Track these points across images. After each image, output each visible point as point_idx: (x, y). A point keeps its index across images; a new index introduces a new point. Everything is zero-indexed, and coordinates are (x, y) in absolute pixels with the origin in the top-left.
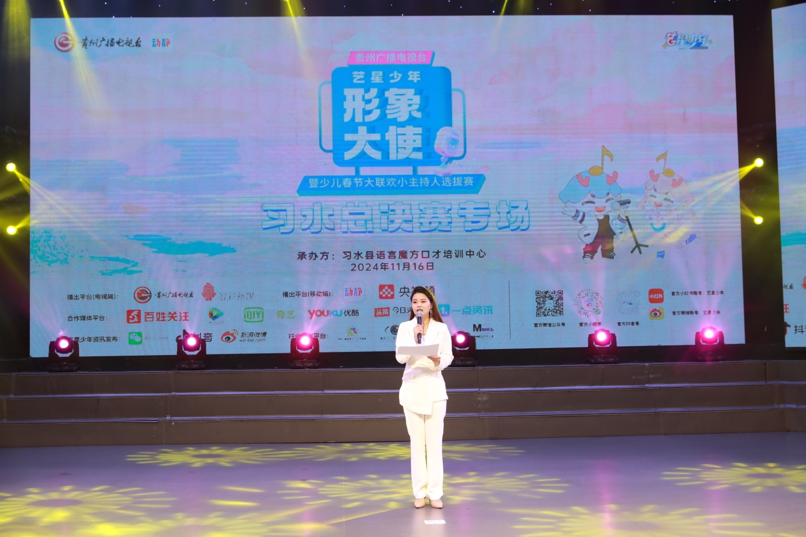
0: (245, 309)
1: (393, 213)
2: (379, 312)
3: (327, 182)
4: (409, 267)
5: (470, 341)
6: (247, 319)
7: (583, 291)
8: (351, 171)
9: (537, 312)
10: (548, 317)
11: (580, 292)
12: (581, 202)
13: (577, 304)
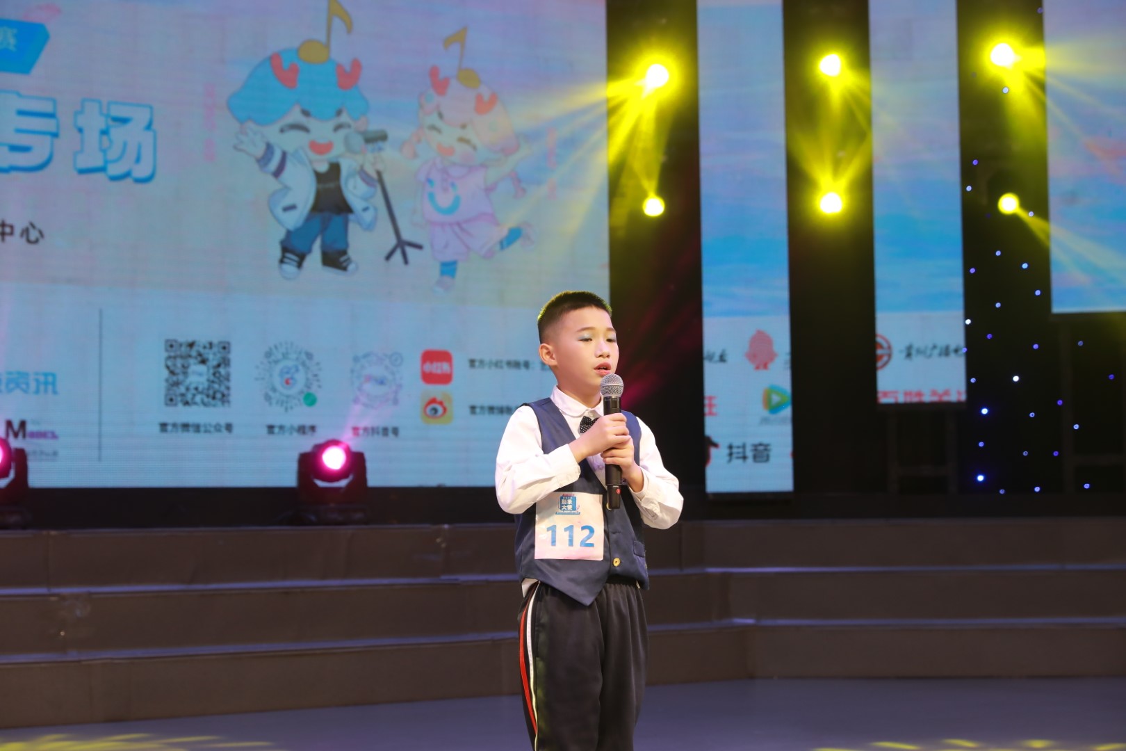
7: (276, 347)
9: (166, 395)
10: (194, 408)
11: (271, 349)
12: (277, 127)
13: (263, 379)
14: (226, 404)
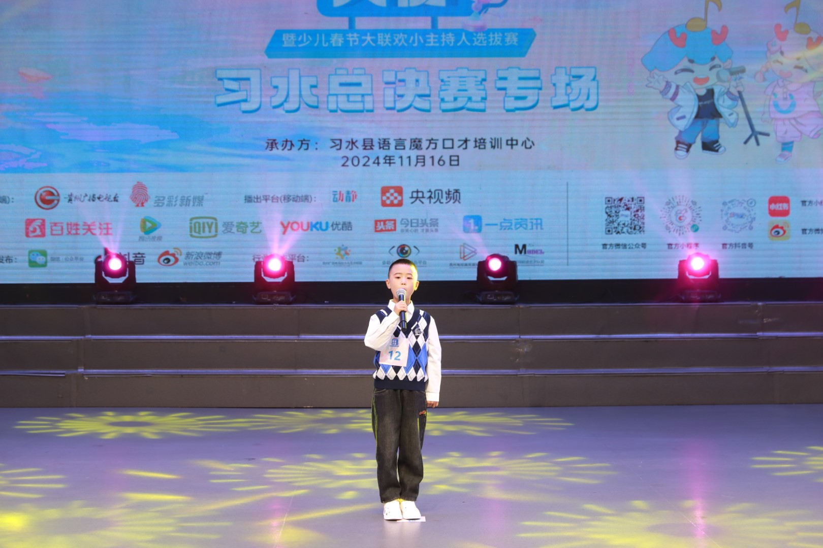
0: (191, 219)
1: (402, 84)
2: (381, 226)
3: (307, 40)
4: (424, 162)
5: (509, 267)
6: (194, 234)
7: (673, 198)
8: (342, 23)
9: (606, 228)
10: (623, 235)
11: (669, 200)
12: (674, 71)
13: (665, 217)
14: (642, 232)
